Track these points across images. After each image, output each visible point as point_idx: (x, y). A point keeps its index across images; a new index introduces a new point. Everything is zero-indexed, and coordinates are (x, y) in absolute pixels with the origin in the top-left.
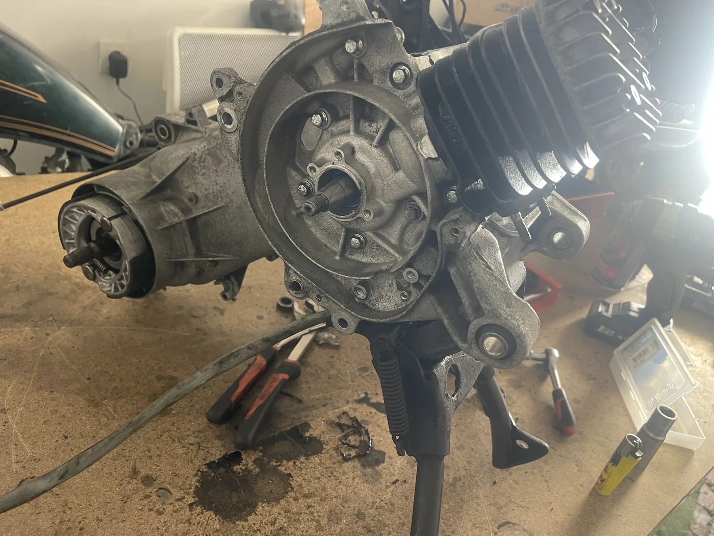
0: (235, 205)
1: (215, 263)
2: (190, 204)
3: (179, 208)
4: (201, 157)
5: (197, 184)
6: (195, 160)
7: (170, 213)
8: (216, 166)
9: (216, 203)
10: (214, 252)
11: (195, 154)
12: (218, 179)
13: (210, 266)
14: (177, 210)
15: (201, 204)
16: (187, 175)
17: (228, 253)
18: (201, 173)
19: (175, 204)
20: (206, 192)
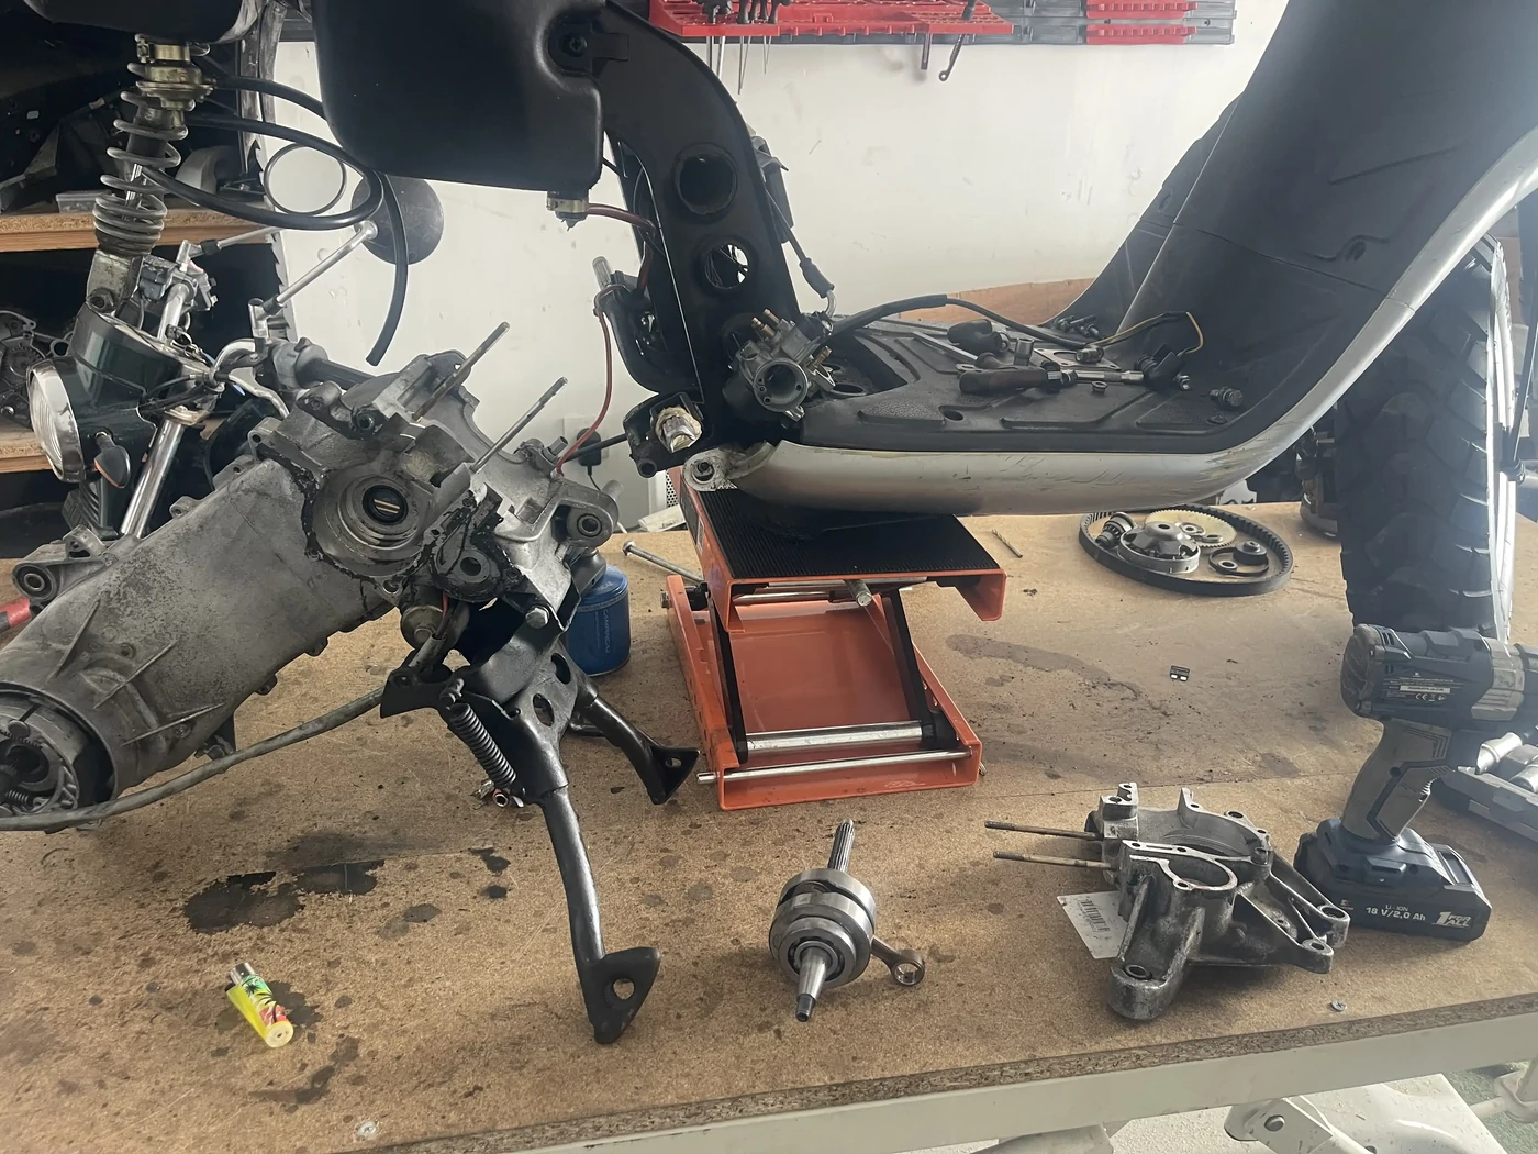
0: (191, 636)
1: (191, 723)
2: (126, 660)
3: (113, 670)
4: (118, 593)
5: (125, 630)
6: (112, 599)
7: (102, 681)
8: (145, 597)
9: (164, 644)
10: (184, 710)
11: (108, 592)
12: (154, 611)
13: (186, 730)
14: (111, 674)
15: (141, 654)
16: (106, 624)
17: (205, 703)
18: (128, 613)
19: (106, 667)
20: (143, 636)
